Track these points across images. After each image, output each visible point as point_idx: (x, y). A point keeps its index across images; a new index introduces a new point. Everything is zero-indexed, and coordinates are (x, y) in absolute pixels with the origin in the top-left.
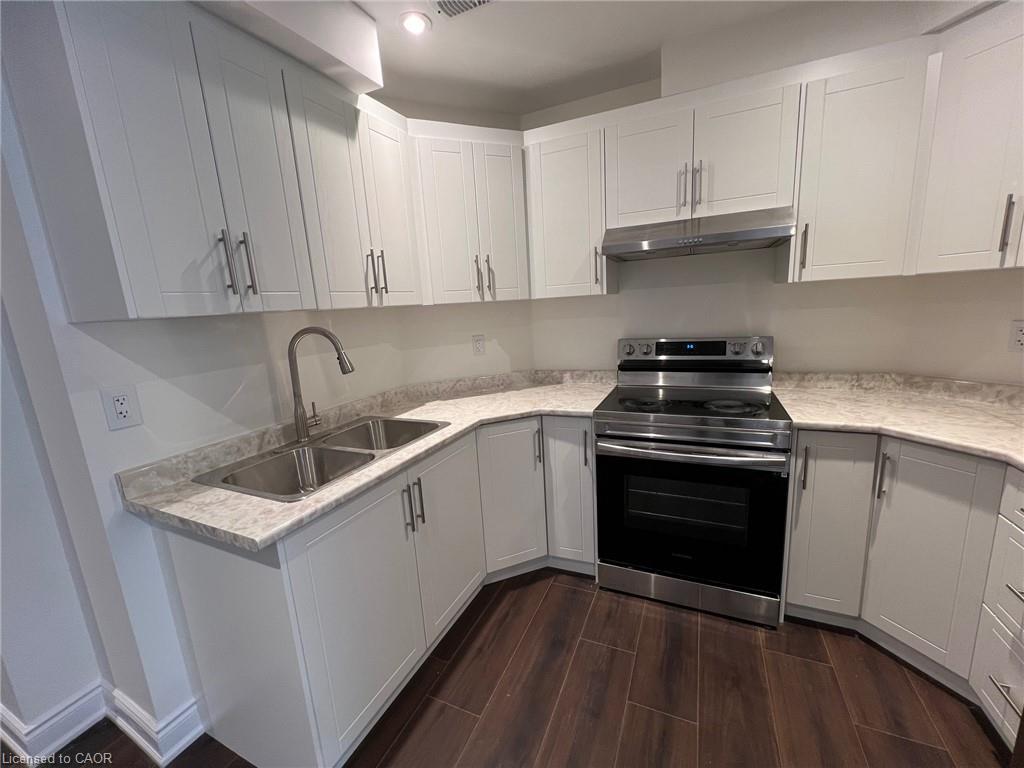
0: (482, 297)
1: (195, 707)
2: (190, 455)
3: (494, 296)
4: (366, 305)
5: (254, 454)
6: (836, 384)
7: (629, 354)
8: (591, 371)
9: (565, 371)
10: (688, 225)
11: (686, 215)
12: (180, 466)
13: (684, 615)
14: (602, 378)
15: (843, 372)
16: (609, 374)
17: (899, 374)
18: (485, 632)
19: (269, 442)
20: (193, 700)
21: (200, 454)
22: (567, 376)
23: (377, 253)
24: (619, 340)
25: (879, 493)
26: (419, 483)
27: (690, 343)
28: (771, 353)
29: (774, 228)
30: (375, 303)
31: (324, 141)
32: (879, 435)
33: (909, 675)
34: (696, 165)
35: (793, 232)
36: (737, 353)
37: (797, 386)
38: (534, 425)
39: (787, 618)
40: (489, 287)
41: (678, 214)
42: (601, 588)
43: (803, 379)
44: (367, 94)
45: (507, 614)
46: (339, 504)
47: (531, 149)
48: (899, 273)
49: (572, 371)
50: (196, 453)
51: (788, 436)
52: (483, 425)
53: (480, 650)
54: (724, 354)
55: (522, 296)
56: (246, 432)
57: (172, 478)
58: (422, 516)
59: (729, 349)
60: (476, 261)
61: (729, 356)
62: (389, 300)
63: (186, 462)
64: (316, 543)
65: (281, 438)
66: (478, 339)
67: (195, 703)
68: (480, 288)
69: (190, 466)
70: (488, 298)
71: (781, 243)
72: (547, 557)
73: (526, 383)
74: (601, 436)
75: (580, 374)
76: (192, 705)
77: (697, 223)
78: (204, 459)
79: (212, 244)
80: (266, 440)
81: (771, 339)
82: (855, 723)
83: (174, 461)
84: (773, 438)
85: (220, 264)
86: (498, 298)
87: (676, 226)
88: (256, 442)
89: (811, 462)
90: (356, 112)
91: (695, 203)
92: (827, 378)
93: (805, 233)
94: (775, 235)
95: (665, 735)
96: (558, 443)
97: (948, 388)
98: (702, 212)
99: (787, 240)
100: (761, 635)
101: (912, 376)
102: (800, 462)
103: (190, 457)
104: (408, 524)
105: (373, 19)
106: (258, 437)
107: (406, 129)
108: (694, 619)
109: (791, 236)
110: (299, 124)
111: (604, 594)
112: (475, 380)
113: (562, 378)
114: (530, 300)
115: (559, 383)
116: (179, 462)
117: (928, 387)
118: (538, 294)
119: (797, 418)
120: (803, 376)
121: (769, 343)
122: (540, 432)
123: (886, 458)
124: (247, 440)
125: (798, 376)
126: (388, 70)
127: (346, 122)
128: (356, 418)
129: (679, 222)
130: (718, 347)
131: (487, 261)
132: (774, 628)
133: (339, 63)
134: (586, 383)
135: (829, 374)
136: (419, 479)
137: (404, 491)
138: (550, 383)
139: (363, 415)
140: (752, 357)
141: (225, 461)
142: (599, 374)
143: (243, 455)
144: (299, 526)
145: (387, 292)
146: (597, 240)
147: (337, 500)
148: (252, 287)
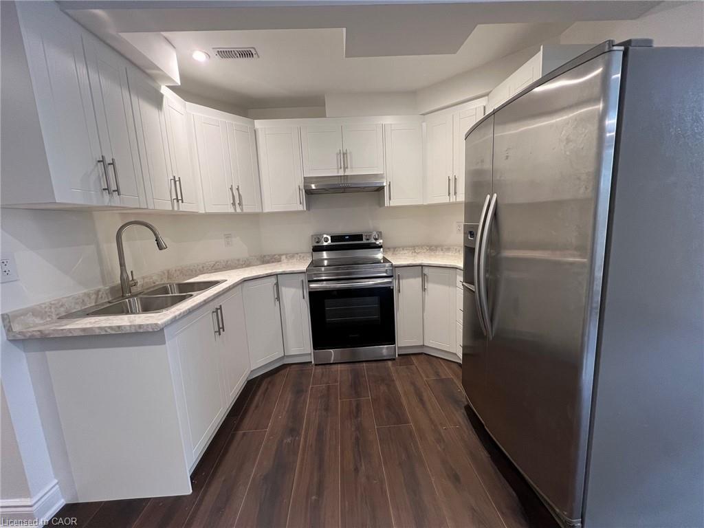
0: (235, 209)
1: (57, 486)
2: (53, 302)
3: (242, 210)
4: (171, 209)
5: (93, 304)
6: (406, 252)
7: (318, 242)
8: (297, 254)
9: (283, 255)
10: (342, 178)
11: (341, 173)
12: (46, 310)
13: (357, 365)
14: (303, 257)
15: (409, 247)
16: (308, 255)
17: (428, 246)
18: (257, 398)
19: (102, 297)
20: (56, 481)
21: (58, 303)
22: (283, 257)
23: (177, 179)
24: (312, 236)
25: (424, 289)
26: (221, 308)
27: (347, 236)
28: (381, 239)
29: (377, 182)
30: (176, 209)
31: (148, 110)
32: (422, 266)
33: (442, 362)
34: (345, 151)
35: (385, 184)
36: (368, 240)
37: (393, 254)
38: (273, 280)
39: (399, 355)
40: (240, 204)
41: (338, 172)
42: (316, 365)
43: (394, 251)
44: (167, 86)
45: (267, 388)
46: (191, 311)
47: (259, 130)
48: (421, 203)
49: (286, 254)
50: (56, 302)
51: (392, 270)
52: (245, 280)
53: (257, 407)
54: (362, 240)
55: (258, 210)
56: (85, 291)
57: (42, 318)
58: (223, 328)
59: (364, 237)
60: (231, 189)
61: (364, 241)
62: (184, 207)
63: (51, 308)
64: (182, 332)
65: (109, 294)
66: (228, 236)
67: (57, 483)
68: (234, 204)
69: (53, 310)
70: (238, 210)
71: (381, 189)
72: (284, 356)
73: (259, 263)
74: (310, 281)
75: (291, 256)
76: (54, 486)
77: (346, 177)
78: (62, 306)
79: (95, 163)
80: (100, 296)
81: (381, 232)
82: (425, 379)
83: (43, 306)
84: (386, 272)
85: (99, 175)
86: (245, 211)
87: (337, 178)
88: (93, 297)
89: (401, 281)
90: (162, 96)
91: (345, 168)
92: (403, 249)
93: (390, 185)
94: (378, 185)
95: (358, 406)
96: (287, 289)
97: (442, 250)
98: (348, 173)
99: (383, 187)
100: (390, 363)
101: (431, 246)
102: (397, 281)
103: (54, 304)
104: (216, 332)
105: (174, 47)
106: (95, 294)
107: (185, 107)
108: (362, 365)
109: (384, 186)
110: (135, 99)
111: (317, 367)
112: (227, 262)
113: (280, 258)
114: (262, 212)
115: (278, 262)
116: (46, 307)
117: (436, 250)
118: (267, 210)
119: (394, 263)
120: (395, 249)
121: (380, 235)
122: (277, 284)
123: (425, 275)
124: (88, 295)
125: (392, 250)
126: (182, 77)
127: (157, 101)
128: (153, 285)
129: (338, 176)
130: (359, 237)
131: (238, 189)
132: (394, 359)
133: (158, 69)
134: (295, 260)
135: (404, 248)
136: (221, 306)
137: (213, 312)
138: (273, 262)
139: (157, 283)
140: (374, 241)
141: (75, 308)
142: (302, 255)
143: (85, 305)
144: (174, 320)
145: (182, 202)
146: (300, 183)
147: (189, 309)
148: (117, 190)
